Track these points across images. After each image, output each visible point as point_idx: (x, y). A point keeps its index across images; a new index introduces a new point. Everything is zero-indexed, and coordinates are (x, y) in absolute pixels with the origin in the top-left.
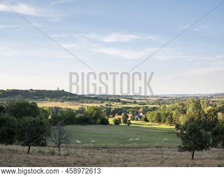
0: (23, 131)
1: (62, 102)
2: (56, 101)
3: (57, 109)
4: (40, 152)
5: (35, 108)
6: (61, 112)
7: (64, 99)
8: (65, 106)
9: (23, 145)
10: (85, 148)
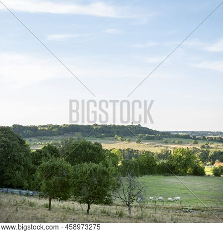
0: (80, 183)
1: (139, 142)
2: (129, 141)
3: (131, 152)
4: (104, 212)
5: (99, 151)
6: (136, 156)
7: (141, 137)
8: (141, 147)
9: (80, 202)
10: (167, 208)
